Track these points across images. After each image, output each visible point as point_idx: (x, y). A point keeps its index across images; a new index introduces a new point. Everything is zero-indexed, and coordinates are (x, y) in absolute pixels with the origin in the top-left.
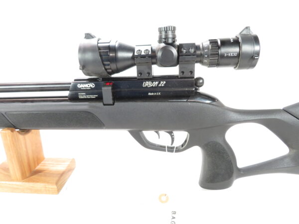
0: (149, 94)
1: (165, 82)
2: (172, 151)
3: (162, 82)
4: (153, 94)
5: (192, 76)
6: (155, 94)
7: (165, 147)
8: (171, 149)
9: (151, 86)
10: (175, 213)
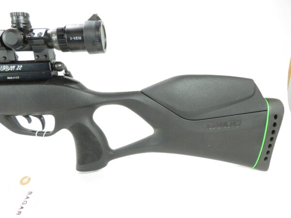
0: (8, 78)
1: (21, 66)
2: (42, 136)
3: (19, 66)
4: (11, 78)
5: (47, 59)
6: (14, 78)
7: (35, 132)
8: (40, 134)
9: (9, 70)
10: (31, 193)
